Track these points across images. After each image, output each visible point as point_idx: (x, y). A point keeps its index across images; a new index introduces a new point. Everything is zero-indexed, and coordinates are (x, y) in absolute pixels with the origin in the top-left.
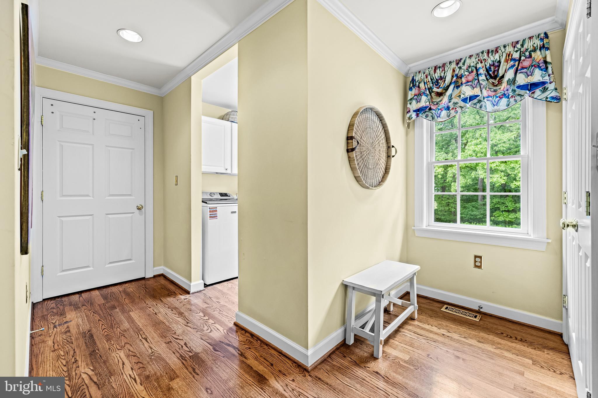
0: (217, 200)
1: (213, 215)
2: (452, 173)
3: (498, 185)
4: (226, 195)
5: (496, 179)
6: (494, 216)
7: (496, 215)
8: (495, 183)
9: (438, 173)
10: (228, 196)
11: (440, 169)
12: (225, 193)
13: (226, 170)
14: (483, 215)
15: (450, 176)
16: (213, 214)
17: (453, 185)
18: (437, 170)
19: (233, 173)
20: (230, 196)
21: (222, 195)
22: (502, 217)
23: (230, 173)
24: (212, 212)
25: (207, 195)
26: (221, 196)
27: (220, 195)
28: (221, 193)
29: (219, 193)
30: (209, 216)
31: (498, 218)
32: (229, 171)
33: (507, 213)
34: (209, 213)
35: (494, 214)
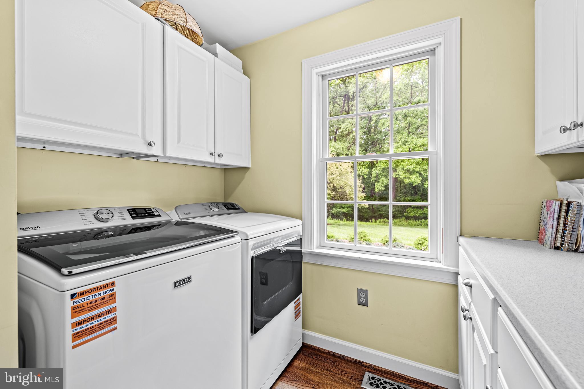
0: (121, 231)
1: (96, 322)
2: (376, 173)
3: (415, 184)
4: (148, 213)
5: (414, 179)
6: (407, 212)
7: (408, 212)
8: (412, 183)
9: (364, 173)
10: (154, 216)
11: (365, 170)
12: (145, 209)
13: (150, 144)
14: (398, 212)
15: (374, 176)
16: (92, 318)
17: (377, 185)
18: (363, 170)
19: (168, 155)
20: (159, 216)
21: (136, 214)
22: (413, 213)
23: (160, 153)
24: (90, 309)
25: (84, 218)
26: (133, 218)
27: (131, 215)
28: (134, 210)
29: (128, 210)
30: (69, 332)
31: (410, 213)
32: (156, 150)
33: (416, 210)
34: (69, 320)
35: (407, 210)
